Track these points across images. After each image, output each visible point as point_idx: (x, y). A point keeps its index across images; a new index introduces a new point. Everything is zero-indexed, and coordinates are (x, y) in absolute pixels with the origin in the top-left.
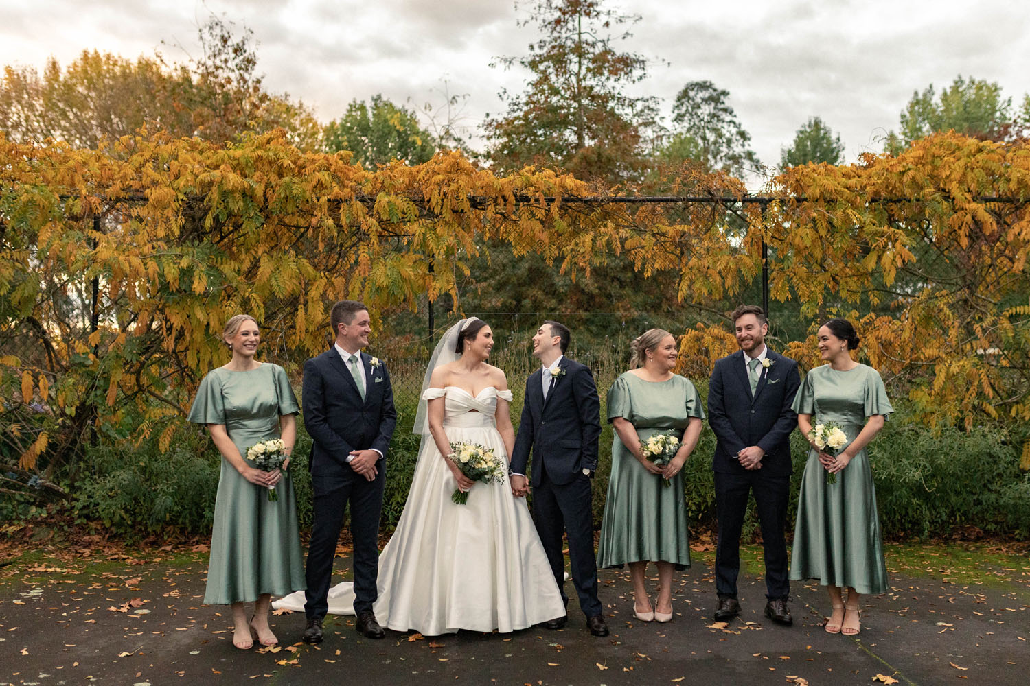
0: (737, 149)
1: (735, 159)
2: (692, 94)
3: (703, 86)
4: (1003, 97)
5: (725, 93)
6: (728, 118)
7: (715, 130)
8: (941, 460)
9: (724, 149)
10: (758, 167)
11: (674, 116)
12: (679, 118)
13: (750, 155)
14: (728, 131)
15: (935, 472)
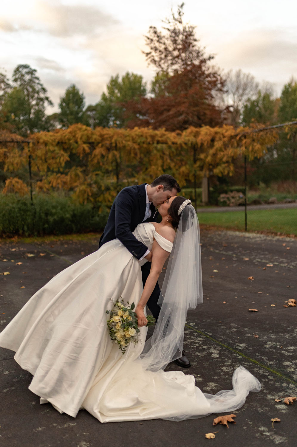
0: (42, 95)
1: (42, 100)
2: (21, 69)
3: (25, 67)
4: (144, 81)
5: (35, 71)
6: (37, 81)
7: (31, 87)
8: (76, 212)
9: (36, 95)
10: (51, 103)
11: (13, 79)
12: (15, 80)
13: (47, 98)
14: (37, 87)
15: (74, 216)
